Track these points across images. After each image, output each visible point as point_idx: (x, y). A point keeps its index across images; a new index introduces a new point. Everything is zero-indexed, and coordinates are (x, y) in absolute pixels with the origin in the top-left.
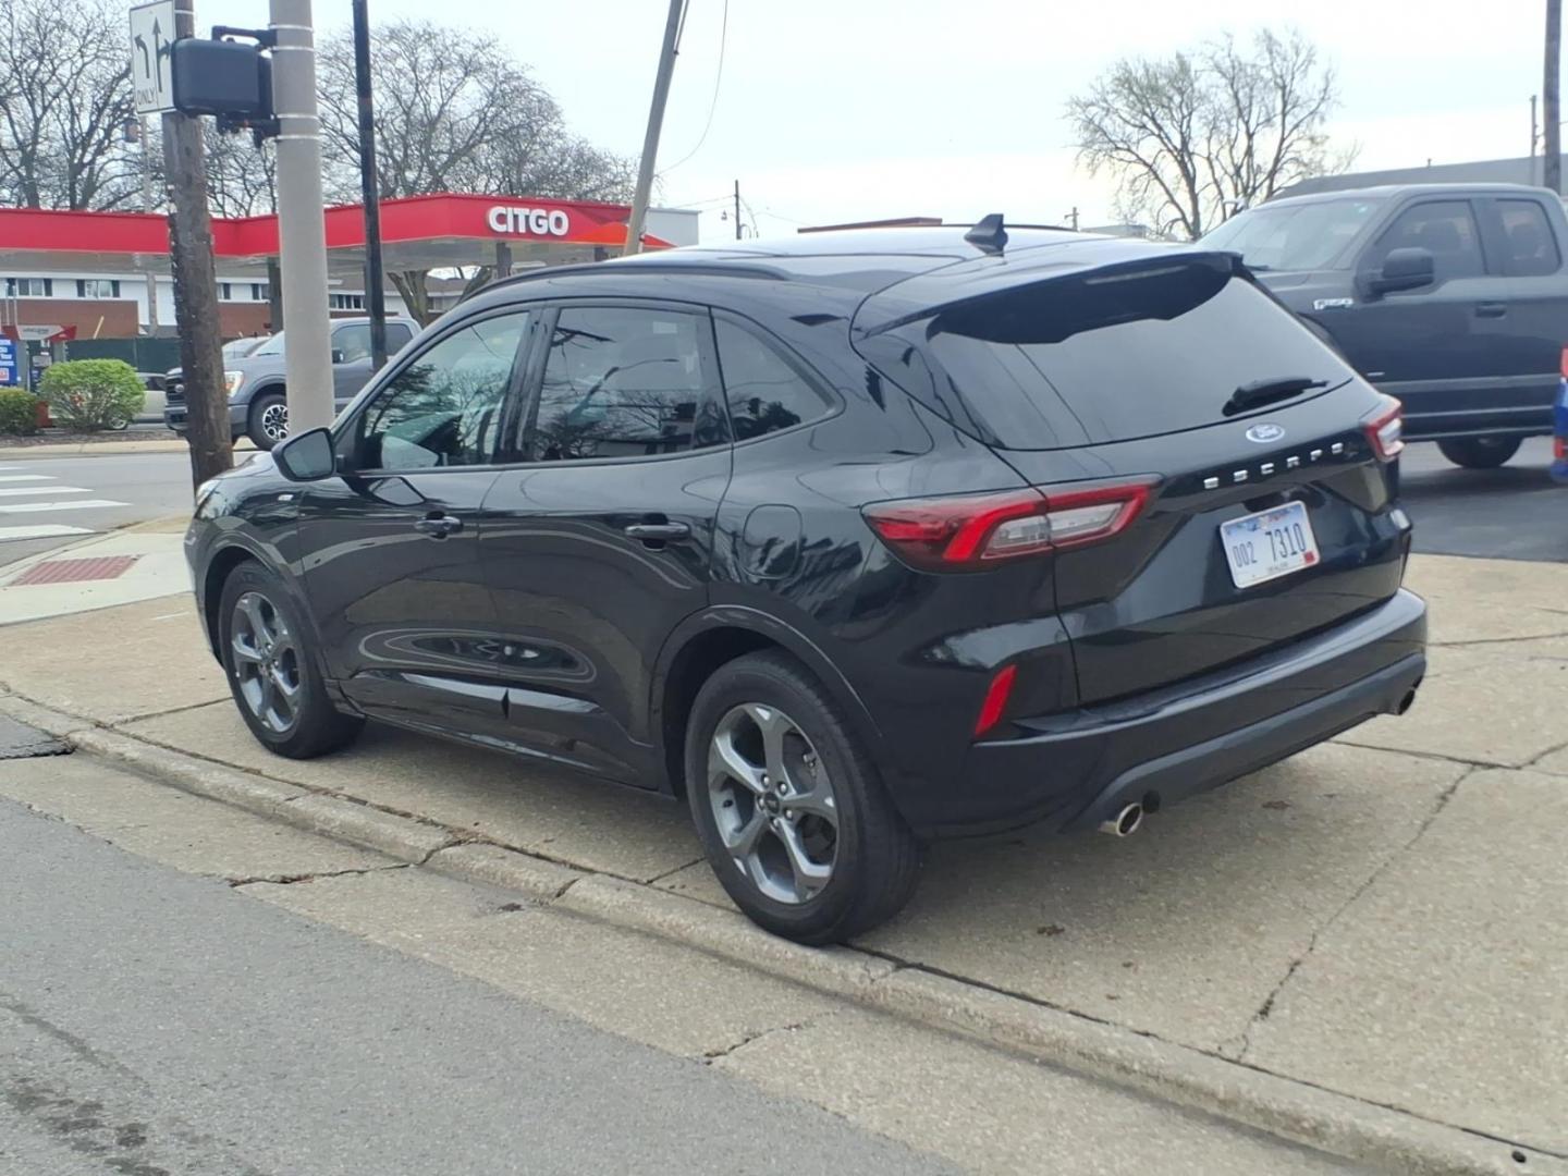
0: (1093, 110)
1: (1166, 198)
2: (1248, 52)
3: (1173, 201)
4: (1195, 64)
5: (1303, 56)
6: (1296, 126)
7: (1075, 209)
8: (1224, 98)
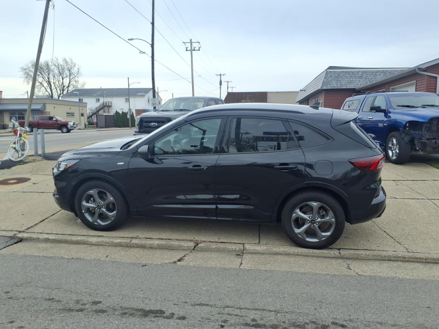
0: (27, 71)
1: (45, 90)
2: (61, 62)
3: (47, 91)
4: (50, 64)
5: (73, 64)
6: (72, 78)
7: (27, 91)
8: (56, 71)
